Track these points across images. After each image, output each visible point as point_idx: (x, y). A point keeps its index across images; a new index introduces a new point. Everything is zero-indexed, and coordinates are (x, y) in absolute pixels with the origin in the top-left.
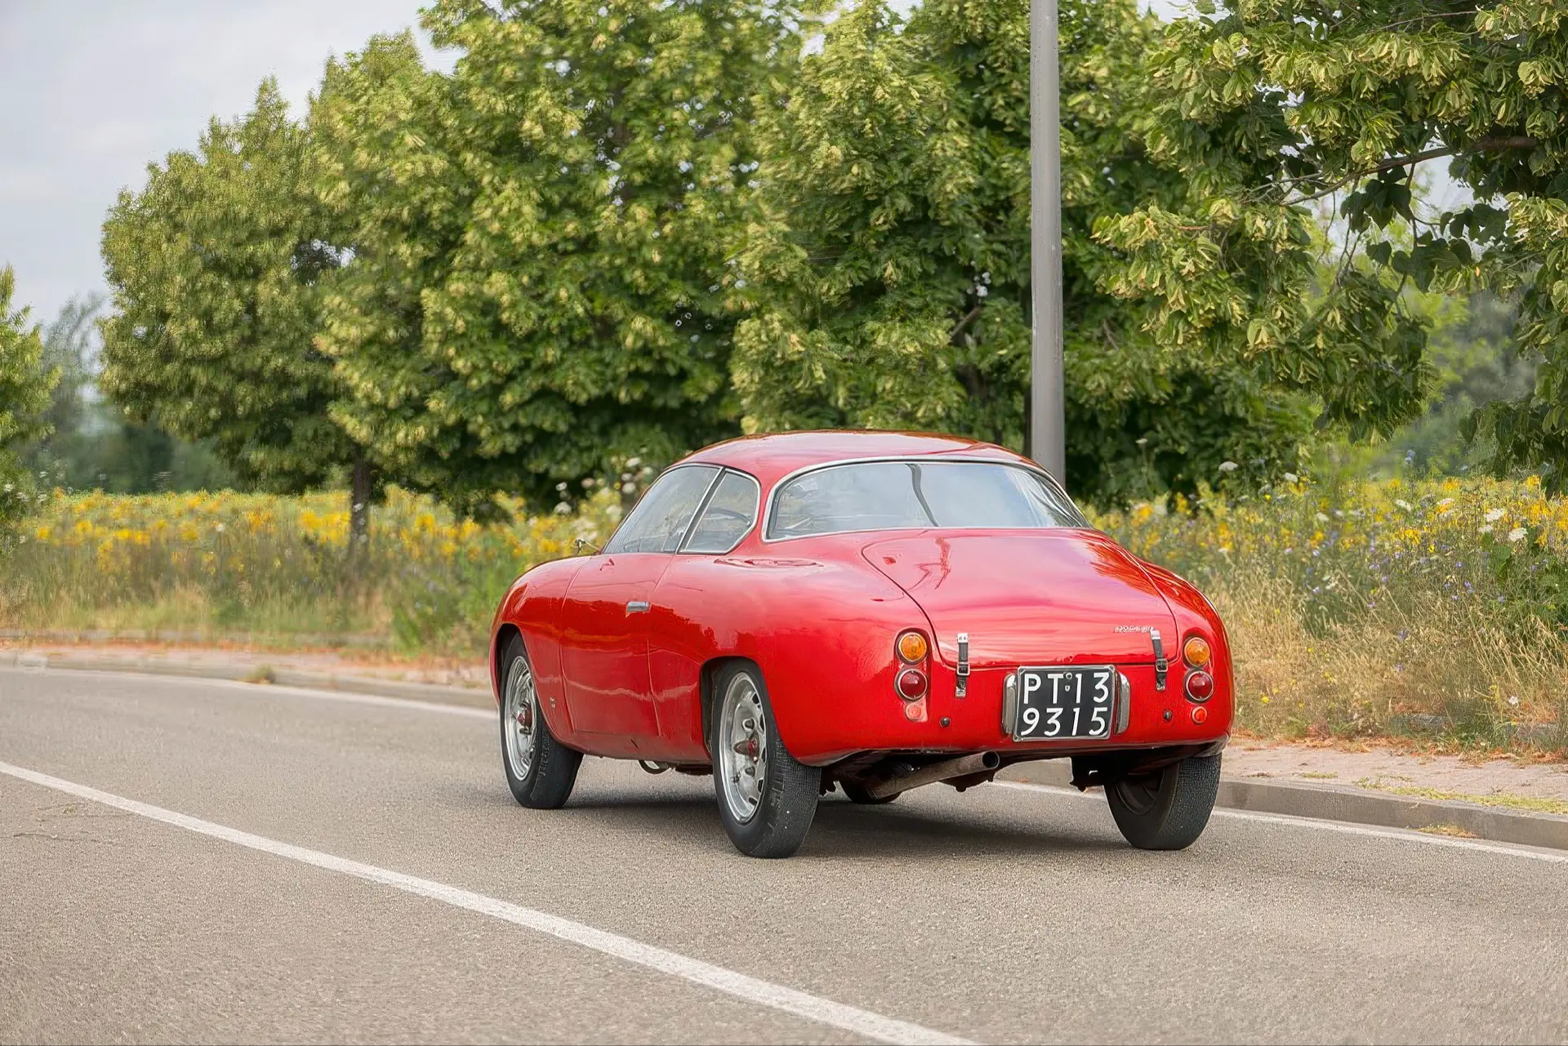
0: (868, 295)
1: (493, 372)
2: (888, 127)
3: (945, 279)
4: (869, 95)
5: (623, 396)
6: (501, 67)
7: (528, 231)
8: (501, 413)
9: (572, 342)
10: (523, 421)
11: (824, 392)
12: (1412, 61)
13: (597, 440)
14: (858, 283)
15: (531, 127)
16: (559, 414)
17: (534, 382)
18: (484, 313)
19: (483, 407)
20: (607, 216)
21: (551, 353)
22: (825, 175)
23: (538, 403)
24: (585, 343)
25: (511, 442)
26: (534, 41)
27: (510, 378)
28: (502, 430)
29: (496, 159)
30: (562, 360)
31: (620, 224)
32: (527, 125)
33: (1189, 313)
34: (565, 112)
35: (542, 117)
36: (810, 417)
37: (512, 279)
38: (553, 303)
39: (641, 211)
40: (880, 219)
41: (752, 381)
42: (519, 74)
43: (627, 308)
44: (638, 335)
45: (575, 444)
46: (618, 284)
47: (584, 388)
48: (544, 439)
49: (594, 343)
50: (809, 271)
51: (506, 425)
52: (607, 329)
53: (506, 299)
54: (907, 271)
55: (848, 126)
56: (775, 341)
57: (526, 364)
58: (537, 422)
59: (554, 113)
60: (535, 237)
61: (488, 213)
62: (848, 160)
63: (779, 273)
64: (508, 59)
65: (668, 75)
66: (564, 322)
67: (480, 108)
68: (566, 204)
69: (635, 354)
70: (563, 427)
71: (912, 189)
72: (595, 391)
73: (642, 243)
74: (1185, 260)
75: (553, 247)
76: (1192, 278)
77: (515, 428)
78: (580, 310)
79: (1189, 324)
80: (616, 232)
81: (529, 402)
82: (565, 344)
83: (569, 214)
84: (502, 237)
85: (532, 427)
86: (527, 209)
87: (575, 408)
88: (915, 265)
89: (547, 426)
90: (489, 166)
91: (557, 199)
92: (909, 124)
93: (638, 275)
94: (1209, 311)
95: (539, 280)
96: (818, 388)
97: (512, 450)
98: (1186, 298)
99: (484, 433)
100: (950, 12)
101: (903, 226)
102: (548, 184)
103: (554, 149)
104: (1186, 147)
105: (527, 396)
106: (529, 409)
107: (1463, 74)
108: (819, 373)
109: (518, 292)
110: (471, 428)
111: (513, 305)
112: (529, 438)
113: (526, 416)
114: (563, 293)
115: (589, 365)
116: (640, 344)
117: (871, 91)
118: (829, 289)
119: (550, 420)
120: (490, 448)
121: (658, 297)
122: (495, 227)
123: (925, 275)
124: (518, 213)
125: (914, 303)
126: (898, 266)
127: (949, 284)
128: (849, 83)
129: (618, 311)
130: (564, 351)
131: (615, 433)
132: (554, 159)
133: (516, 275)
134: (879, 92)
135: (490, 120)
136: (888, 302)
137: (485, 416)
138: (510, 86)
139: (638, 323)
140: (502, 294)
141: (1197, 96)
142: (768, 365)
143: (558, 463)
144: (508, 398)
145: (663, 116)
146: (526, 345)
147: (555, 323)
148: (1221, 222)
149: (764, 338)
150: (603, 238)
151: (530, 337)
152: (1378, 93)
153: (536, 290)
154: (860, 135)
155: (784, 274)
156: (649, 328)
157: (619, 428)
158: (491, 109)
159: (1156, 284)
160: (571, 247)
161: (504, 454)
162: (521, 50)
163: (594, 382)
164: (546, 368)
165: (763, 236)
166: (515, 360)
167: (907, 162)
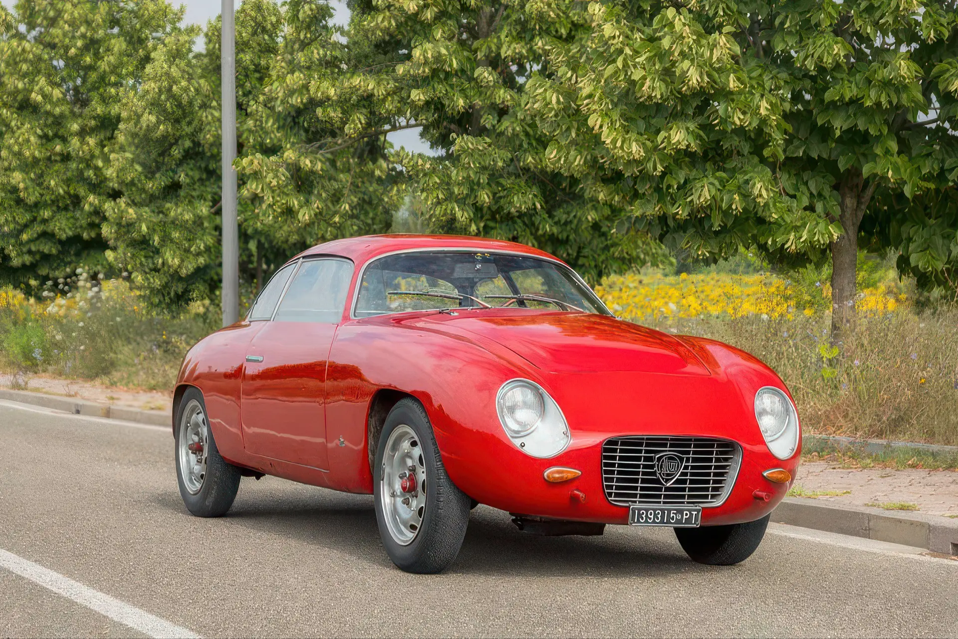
0: (173, 189)
1: (17, 223)
2: (179, 105)
3: (212, 180)
4: (170, 89)
5: (85, 236)
6: (21, 64)
7: (34, 150)
8: (21, 244)
9: (58, 207)
10: (33, 249)
11: (147, 238)
12: (370, 87)
13: (74, 258)
14: (167, 183)
15: (36, 97)
16: (53, 245)
17: (38, 228)
18: (11, 192)
19: (13, 241)
20: (75, 142)
21: (46, 214)
22: (149, 129)
23: (42, 239)
24: (66, 208)
25: (28, 259)
26: (38, 52)
27: (26, 226)
28: (23, 253)
29: (19, 112)
30: (53, 217)
31: (81, 147)
32: (33, 95)
33: (274, 204)
34: (53, 89)
35: (41, 91)
36: (141, 250)
37: (25, 175)
38: (48, 188)
39: (92, 141)
40: (176, 152)
41: (111, 233)
42: (31, 68)
43: (87, 190)
44: (91, 204)
45: (62, 260)
46: (81, 177)
47: (64, 230)
48: (46, 258)
49: (71, 208)
50: (143, 178)
51: (25, 250)
52: (77, 201)
53: (21, 186)
54: (192, 178)
55: (159, 105)
56: (122, 211)
57: (34, 219)
58: (41, 248)
59: (48, 89)
60: (37, 153)
61: (12, 141)
62: (159, 122)
63: (127, 178)
64: (25, 61)
65: (107, 69)
66: (53, 197)
67: (10, 87)
68: (56, 135)
69: (90, 214)
70: (54, 251)
71: (193, 136)
72: (70, 233)
73: (93, 156)
74: (273, 179)
75: (49, 159)
76: (276, 188)
77: (30, 252)
78: (61, 191)
79: (275, 211)
80: (79, 152)
81: (37, 239)
82: (55, 208)
83: (57, 141)
84: (19, 154)
85: (38, 251)
86: (32, 139)
87: (60, 242)
88: (197, 175)
89: (46, 251)
90: (15, 116)
91: (50, 133)
92: (191, 103)
93: (91, 173)
94: (283, 204)
95: (41, 176)
96: (144, 236)
97: (28, 263)
98: (273, 197)
99: (13, 254)
100: (214, 47)
101: (188, 155)
102: (46, 125)
103: (48, 107)
104: (281, 123)
105: (35, 235)
106: (37, 242)
107: (395, 93)
108: (144, 228)
109: (29, 183)
110: (6, 252)
111: (26, 188)
112: (38, 257)
113: (35, 246)
114: (52, 183)
115: (68, 219)
116: (92, 209)
117: (171, 87)
118: (153, 186)
119: (47, 248)
120: (16, 262)
121: (102, 185)
122: (16, 148)
123: (201, 179)
124: (28, 141)
125: (194, 194)
126: (187, 175)
127: (214, 184)
128: (158, 84)
129: (82, 192)
130: (54, 212)
131: (84, 255)
132: (48, 113)
133: (27, 174)
134: (174, 88)
135: (17, 91)
136: (182, 193)
137: (13, 246)
138: (25, 75)
139: (91, 198)
140: (19, 183)
141: (282, 101)
142: (119, 225)
143: (54, 270)
144: (25, 237)
145: (105, 91)
146: (34, 210)
147: (48, 198)
148: (289, 161)
149: (116, 210)
150: (73, 154)
151: (36, 205)
152: (359, 101)
153: (39, 181)
154: (165, 110)
155: (129, 178)
156: (97, 202)
157: (86, 252)
158: (16, 87)
159: (259, 191)
160: (58, 158)
161: (24, 266)
162: (31, 56)
163: (70, 228)
164: (45, 221)
165: (118, 159)
166: (28, 216)
167: (189, 123)
